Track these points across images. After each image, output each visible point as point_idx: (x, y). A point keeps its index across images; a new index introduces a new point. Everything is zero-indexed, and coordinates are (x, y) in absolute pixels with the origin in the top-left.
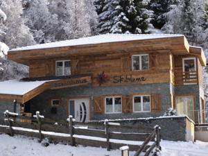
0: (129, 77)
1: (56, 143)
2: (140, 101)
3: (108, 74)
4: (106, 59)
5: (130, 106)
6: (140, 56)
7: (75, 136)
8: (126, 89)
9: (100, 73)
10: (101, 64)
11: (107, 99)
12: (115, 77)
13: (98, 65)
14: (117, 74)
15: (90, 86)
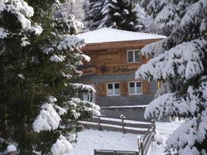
0: (125, 67)
1: (88, 128)
2: (134, 86)
3: (109, 65)
4: (107, 54)
5: (126, 90)
6: (134, 51)
7: (101, 124)
8: (123, 77)
9: (103, 64)
10: (104, 57)
11: (109, 85)
12: (114, 68)
13: (101, 58)
14: (116, 65)
15: (95, 75)
